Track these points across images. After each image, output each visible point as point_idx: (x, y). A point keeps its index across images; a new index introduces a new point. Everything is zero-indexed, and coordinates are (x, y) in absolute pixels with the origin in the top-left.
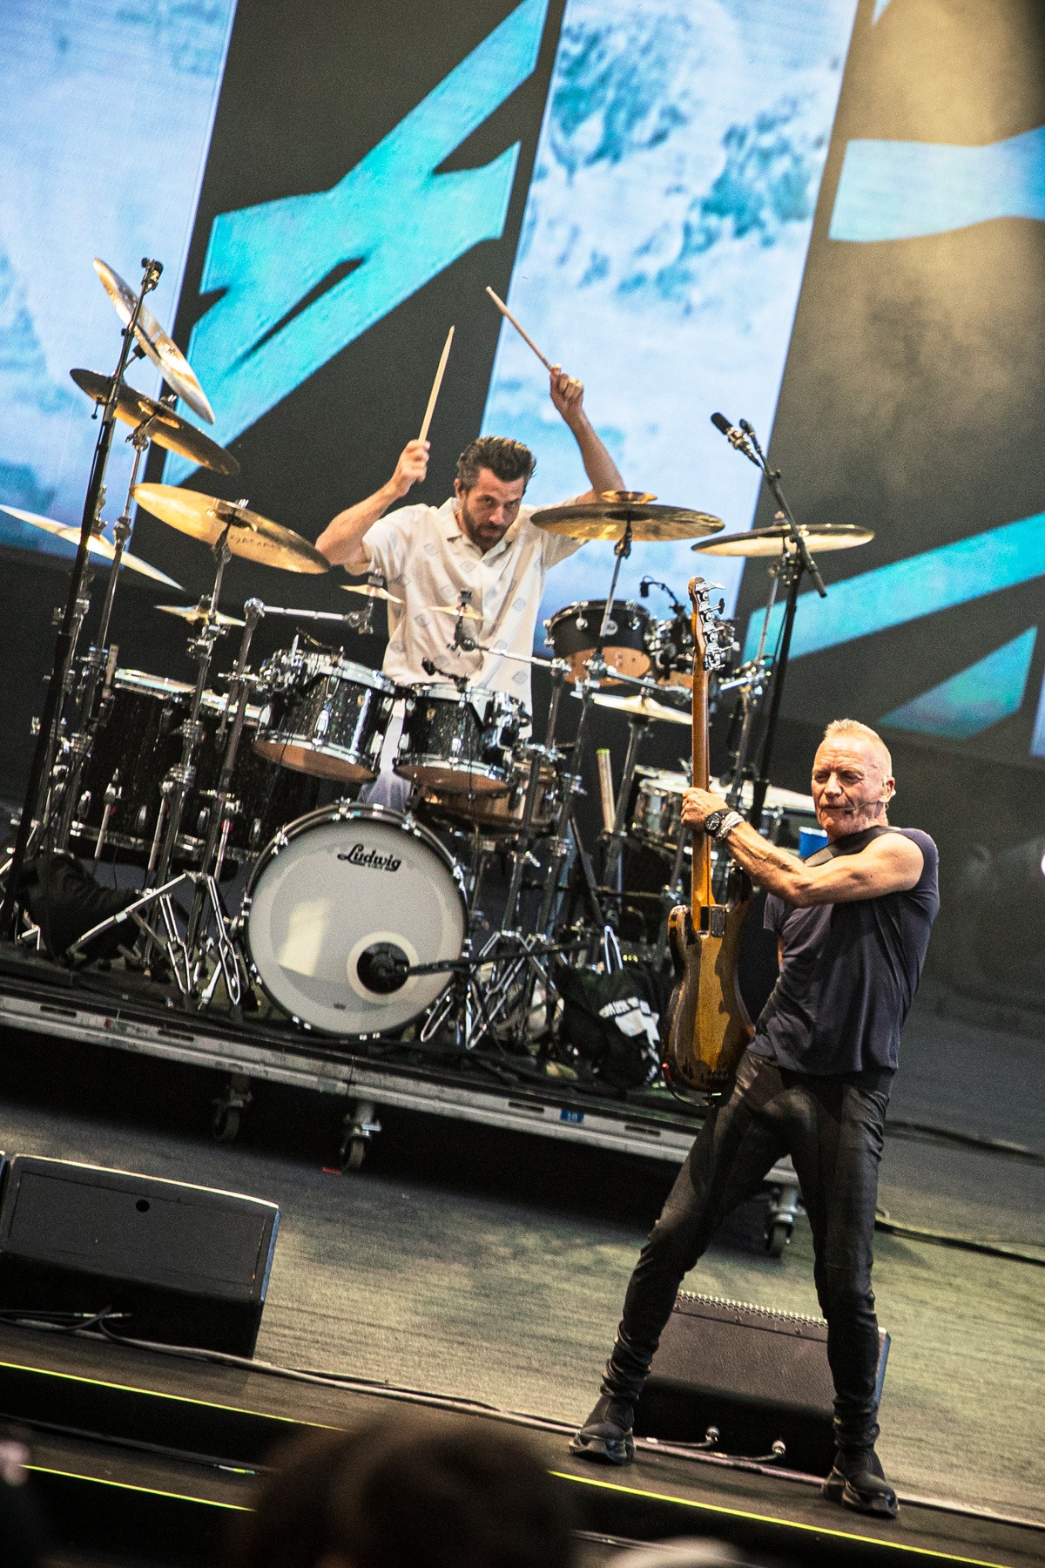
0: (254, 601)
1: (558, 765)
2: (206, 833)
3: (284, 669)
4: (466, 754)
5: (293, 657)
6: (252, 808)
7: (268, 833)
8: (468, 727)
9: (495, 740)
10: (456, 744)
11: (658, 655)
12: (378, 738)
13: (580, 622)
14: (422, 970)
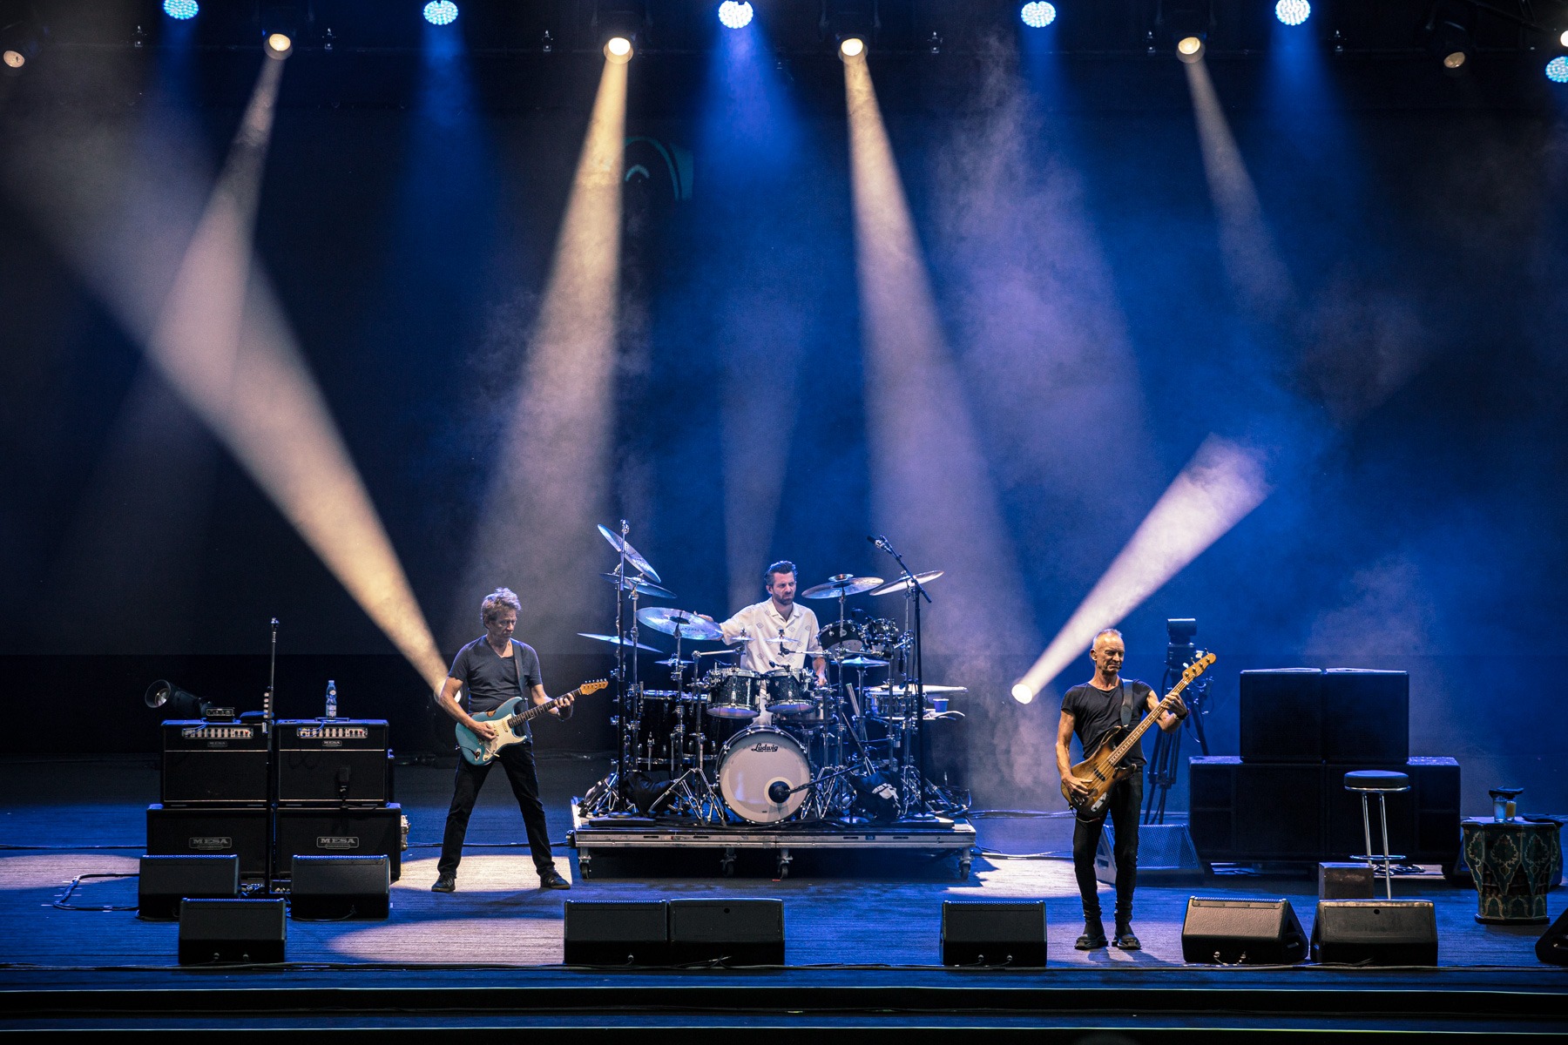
0: (696, 652)
1: (833, 695)
2: (695, 751)
3: (713, 677)
4: (795, 697)
5: (716, 672)
6: (710, 737)
7: (720, 746)
8: (793, 686)
9: (806, 689)
10: (790, 693)
11: (865, 640)
12: (757, 697)
13: (831, 633)
14: (796, 790)
